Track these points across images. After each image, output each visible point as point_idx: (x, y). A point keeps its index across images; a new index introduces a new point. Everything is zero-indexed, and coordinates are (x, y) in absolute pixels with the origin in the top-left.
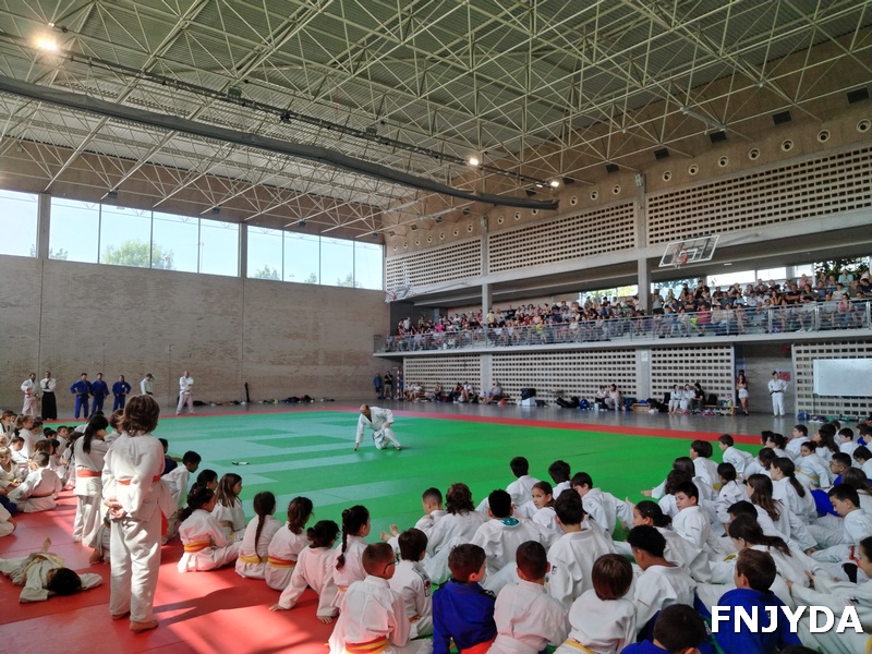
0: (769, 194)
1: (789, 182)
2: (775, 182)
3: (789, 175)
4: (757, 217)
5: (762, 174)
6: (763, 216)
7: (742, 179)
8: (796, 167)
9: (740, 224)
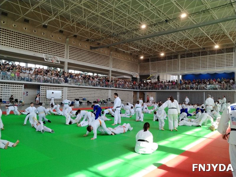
0: (38, 44)
1: (43, 44)
2: (40, 42)
3: (44, 42)
4: (34, 49)
5: (37, 38)
6: (36, 49)
7: (31, 36)
8: (45, 40)
9: (29, 49)
